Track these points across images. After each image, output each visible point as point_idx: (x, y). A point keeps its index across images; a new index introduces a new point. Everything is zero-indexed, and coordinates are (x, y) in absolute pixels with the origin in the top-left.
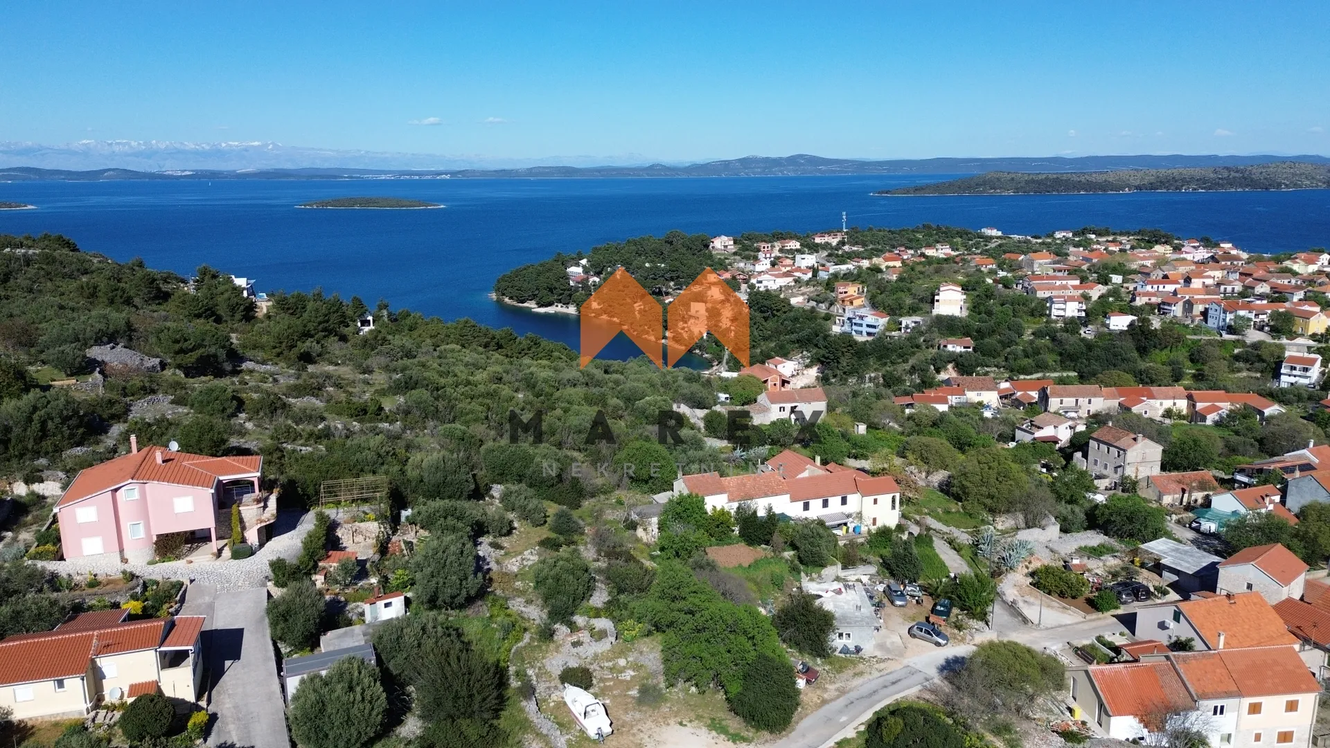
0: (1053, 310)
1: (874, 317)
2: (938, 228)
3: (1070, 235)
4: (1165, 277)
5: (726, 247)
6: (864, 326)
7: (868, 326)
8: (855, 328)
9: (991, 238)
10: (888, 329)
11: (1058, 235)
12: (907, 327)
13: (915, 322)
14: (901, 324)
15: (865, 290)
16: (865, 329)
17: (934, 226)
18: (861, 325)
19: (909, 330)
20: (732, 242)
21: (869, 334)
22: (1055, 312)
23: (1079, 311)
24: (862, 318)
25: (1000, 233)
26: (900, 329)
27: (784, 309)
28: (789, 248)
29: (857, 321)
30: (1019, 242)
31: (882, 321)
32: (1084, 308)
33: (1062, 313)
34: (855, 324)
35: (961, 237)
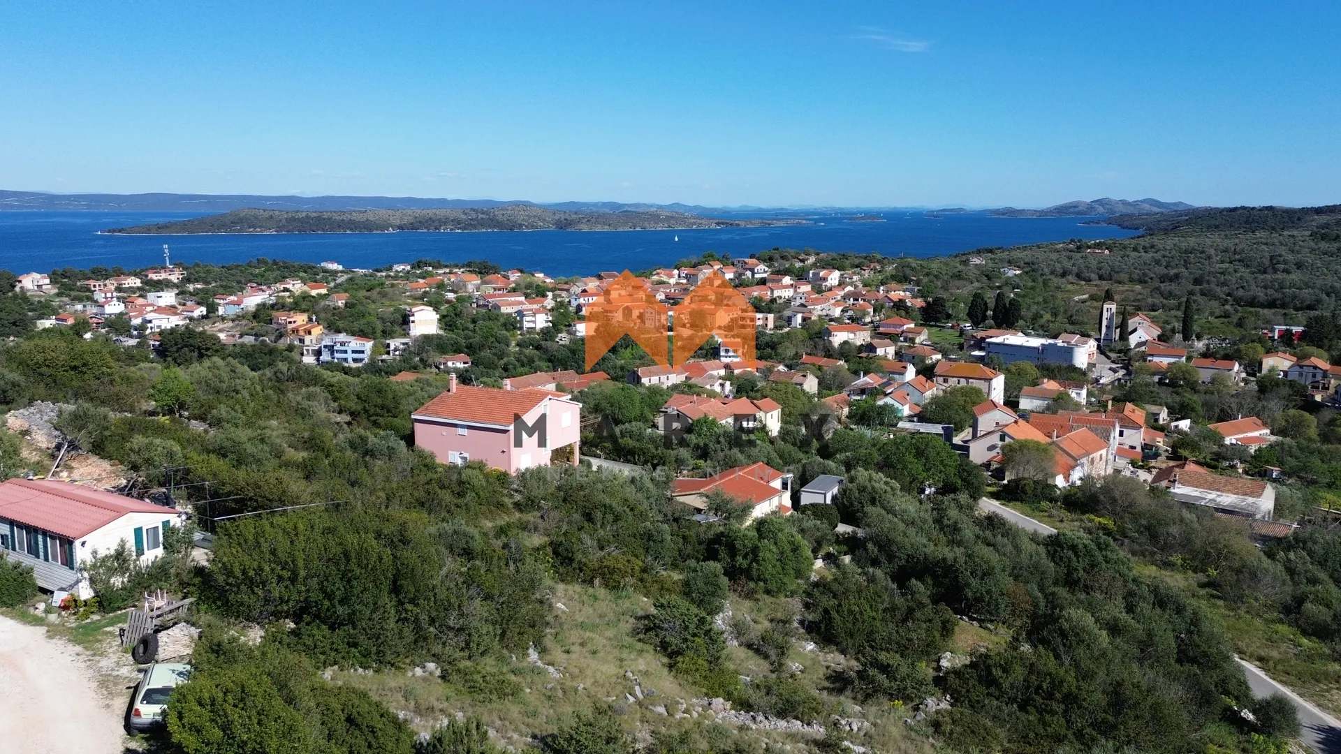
0: (525, 323)
1: (358, 342)
2: (275, 263)
3: (408, 268)
4: (584, 291)
5: (39, 286)
6: (350, 352)
7: (354, 352)
8: (336, 355)
9: (336, 272)
10: (375, 351)
11: (399, 268)
12: (395, 350)
13: (404, 344)
14: (388, 346)
15: (314, 318)
16: (350, 356)
17: (270, 262)
18: (345, 352)
19: (397, 353)
20: (48, 281)
21: (355, 360)
22: (526, 325)
23: (547, 322)
24: (343, 344)
25: (340, 268)
26: (388, 353)
27: (215, 348)
28: (127, 286)
29: (338, 347)
30: (365, 275)
31: (368, 345)
32: (551, 319)
33: (532, 325)
34: (337, 351)
35: (305, 272)
